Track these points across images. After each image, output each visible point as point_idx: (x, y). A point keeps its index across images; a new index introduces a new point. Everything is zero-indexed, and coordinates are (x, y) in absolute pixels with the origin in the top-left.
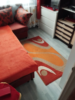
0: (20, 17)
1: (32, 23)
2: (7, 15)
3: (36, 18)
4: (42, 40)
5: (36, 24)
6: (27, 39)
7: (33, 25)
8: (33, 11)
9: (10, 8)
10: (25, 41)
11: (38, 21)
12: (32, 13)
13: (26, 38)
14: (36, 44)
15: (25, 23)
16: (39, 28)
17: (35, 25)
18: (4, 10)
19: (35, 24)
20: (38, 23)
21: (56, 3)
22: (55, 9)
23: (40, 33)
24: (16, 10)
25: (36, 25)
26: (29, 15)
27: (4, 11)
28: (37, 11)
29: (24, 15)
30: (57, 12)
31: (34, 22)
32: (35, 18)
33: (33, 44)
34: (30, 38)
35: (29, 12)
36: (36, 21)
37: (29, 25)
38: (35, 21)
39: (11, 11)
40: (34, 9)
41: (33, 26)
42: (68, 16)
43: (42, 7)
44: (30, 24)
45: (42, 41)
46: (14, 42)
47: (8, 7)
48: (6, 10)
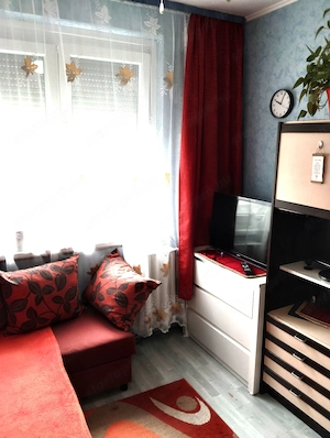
0: (105, 296)
1: (158, 315)
2: (54, 286)
3: (174, 296)
4: (201, 403)
5: (174, 317)
6: (126, 395)
7: (158, 324)
8: (161, 270)
9: (73, 259)
10: (115, 408)
11: (183, 305)
12: (158, 282)
13: (124, 388)
14: (170, 428)
15: (126, 318)
16: (187, 335)
17: (167, 322)
18: (47, 267)
19: (171, 320)
20: (184, 316)
21: (257, 237)
22: (250, 266)
23: (192, 363)
24: (94, 266)
25: (174, 321)
26: (145, 287)
27: (43, 274)
28: (180, 269)
29: (125, 286)
30: (263, 280)
31: (167, 311)
32: (170, 293)
33: (154, 429)
34: (144, 389)
35: (145, 277)
36: (173, 308)
37: (142, 323)
38: (170, 307)
39: (72, 270)
40: (166, 261)
41: (161, 325)
42: (314, 298)
43: (197, 255)
44: (147, 319)
45: (198, 409)
46: (57, 426)
47: (67, 254)
48: (55, 268)
